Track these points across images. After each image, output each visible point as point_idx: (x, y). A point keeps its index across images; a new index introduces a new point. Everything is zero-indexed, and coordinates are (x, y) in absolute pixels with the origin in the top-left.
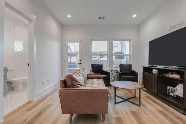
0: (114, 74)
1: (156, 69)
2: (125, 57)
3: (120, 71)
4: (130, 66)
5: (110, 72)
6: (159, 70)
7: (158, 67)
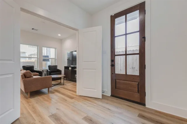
0: (45, 73)
1: (71, 67)
2: (50, 60)
3: (49, 70)
4: (56, 66)
5: (42, 71)
6: (72, 67)
7: (72, 66)
